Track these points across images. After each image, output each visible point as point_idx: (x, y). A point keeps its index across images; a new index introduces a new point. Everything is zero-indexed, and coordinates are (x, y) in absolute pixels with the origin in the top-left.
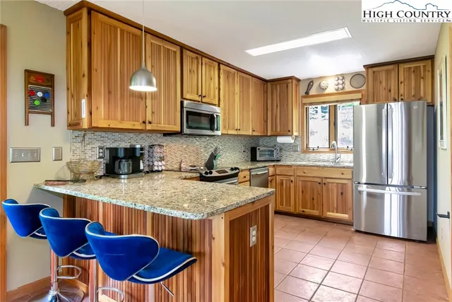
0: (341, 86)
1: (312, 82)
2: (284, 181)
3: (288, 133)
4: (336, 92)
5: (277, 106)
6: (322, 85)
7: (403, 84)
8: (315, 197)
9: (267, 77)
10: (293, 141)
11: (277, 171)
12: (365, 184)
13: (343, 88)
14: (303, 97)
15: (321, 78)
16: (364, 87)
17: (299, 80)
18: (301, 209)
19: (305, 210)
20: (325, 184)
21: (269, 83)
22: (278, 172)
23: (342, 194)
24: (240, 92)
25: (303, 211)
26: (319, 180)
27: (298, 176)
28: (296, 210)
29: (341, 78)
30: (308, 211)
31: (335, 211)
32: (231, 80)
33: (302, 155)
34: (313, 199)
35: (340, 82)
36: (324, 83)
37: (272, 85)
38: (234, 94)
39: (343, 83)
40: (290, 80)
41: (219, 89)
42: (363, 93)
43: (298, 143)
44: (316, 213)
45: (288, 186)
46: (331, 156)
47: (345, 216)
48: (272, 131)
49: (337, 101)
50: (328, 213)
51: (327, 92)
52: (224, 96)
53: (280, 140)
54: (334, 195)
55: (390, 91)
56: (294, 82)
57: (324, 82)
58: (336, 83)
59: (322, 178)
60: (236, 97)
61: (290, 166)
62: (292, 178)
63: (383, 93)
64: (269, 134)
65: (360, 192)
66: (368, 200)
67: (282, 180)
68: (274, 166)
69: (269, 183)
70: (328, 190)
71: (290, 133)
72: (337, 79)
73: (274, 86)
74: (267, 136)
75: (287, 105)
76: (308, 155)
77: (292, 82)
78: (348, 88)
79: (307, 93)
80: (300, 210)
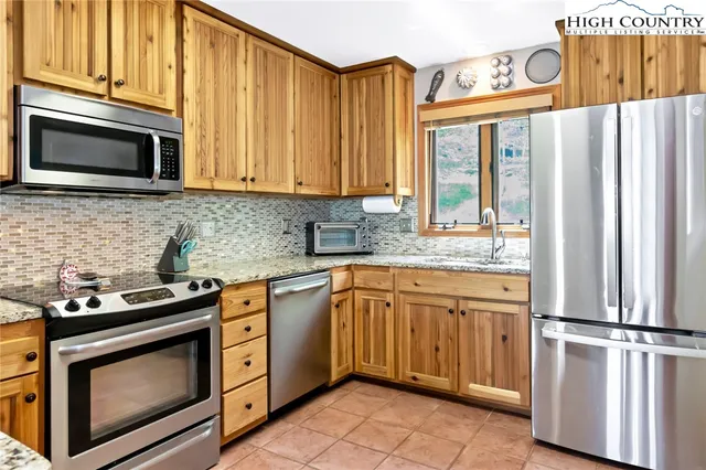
0: (504, 80)
1: (441, 72)
2: (372, 304)
3: (384, 189)
4: (493, 92)
5: (361, 127)
6: (462, 78)
7: (653, 62)
8: (441, 344)
9: (341, 62)
10: (397, 209)
11: (356, 280)
12: (562, 319)
13: (510, 83)
14: (422, 107)
15: (461, 62)
16: (558, 80)
17: (411, 70)
18: (410, 373)
19: (418, 375)
20: (463, 313)
21: (344, 77)
22: (358, 281)
23: (504, 338)
24: (257, 86)
25: (415, 378)
26: (450, 304)
27: (402, 292)
28: (397, 373)
29: (505, 60)
30: (427, 379)
31: (489, 380)
32: (225, 53)
33: (420, 241)
34: (437, 349)
35: (504, 69)
36: (466, 74)
37: (350, 81)
38: (234, 89)
39: (510, 71)
40: (389, 67)
41: (181, 73)
42: (557, 94)
43: (412, 212)
44: (443, 383)
45: (381, 315)
46: (485, 243)
47: (512, 396)
48: (351, 185)
49: (497, 115)
50: (472, 386)
51: (474, 93)
52: (200, 92)
53: (370, 205)
54: (487, 340)
55: (621, 81)
56: (399, 71)
57: (465, 71)
58: (495, 72)
59: (457, 299)
60: (241, 95)
61: (385, 268)
62: (389, 298)
63: (604, 87)
64: (344, 193)
65: (550, 342)
66: (567, 362)
67: (368, 300)
68: (348, 267)
69: (333, 309)
70: (471, 327)
71: (389, 191)
72: (495, 62)
73: (355, 82)
74: (339, 197)
75: (383, 124)
76: (431, 241)
77: (393, 72)
78: (521, 82)
79: (430, 98)
80: (406, 374)
